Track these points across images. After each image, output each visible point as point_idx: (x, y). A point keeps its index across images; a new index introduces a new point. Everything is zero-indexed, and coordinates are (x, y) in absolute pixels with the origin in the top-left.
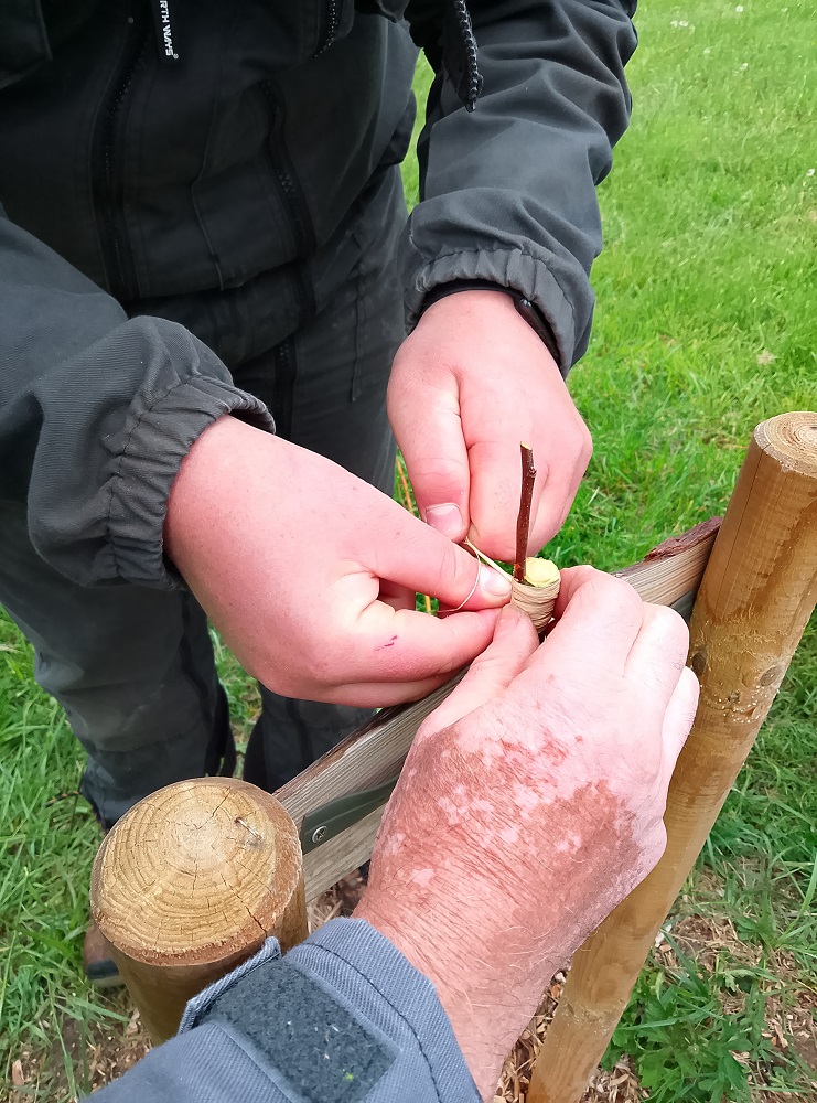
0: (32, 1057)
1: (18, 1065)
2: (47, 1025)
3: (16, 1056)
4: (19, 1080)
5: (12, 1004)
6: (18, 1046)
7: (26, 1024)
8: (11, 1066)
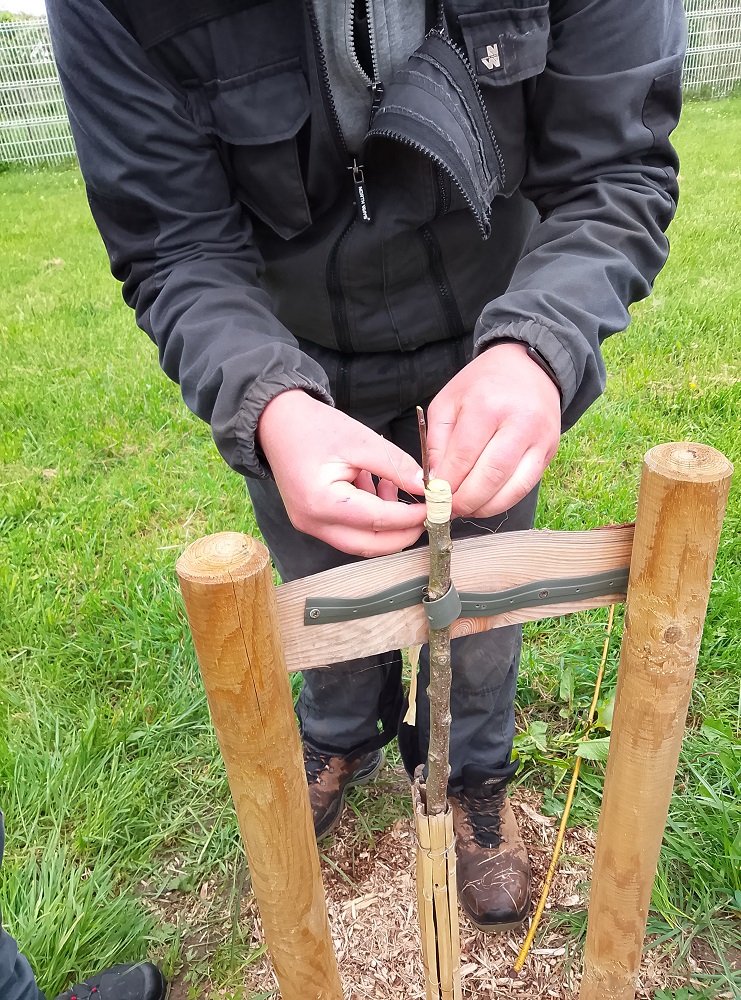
0: (215, 885)
1: (205, 886)
2: (231, 868)
3: (206, 880)
4: (203, 895)
5: (214, 845)
6: (209, 874)
7: (218, 860)
8: (202, 885)
